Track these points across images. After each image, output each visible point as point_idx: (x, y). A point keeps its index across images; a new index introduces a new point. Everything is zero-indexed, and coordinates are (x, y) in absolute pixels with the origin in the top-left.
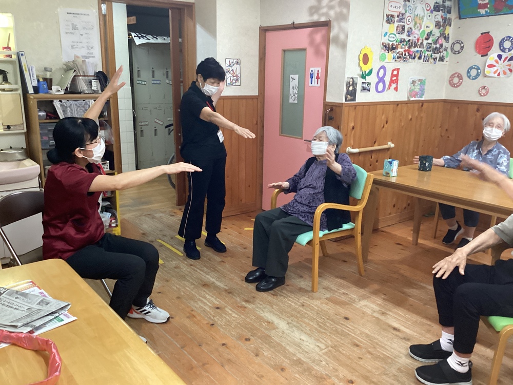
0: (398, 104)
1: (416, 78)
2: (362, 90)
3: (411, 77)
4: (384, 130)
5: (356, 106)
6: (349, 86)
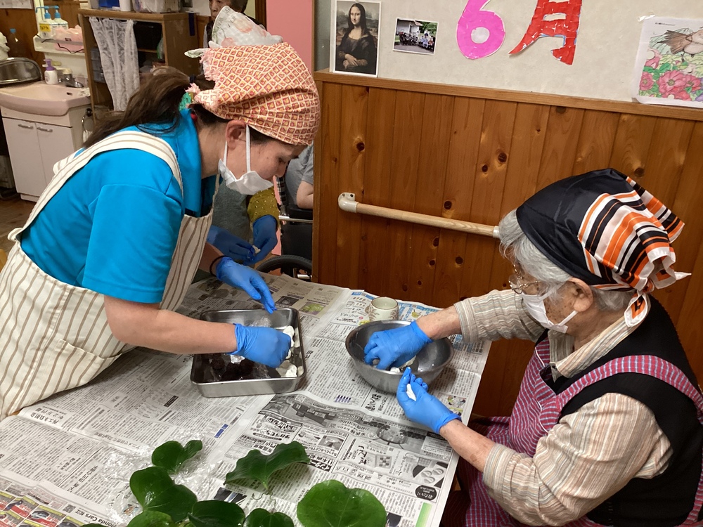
0: (560, 109)
2: (396, 44)
3: (659, 19)
4: (487, 178)
5: (368, 88)
6: (346, 26)
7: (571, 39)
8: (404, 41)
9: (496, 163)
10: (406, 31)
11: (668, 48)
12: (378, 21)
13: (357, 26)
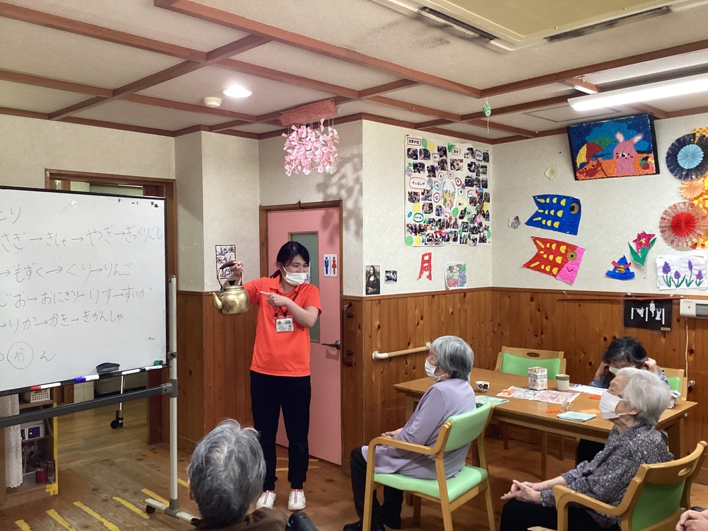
0: (434, 296)
1: (453, 263)
2: (386, 280)
3: (448, 263)
4: (419, 328)
5: (380, 300)
6: (369, 275)
7: (430, 272)
8: (389, 279)
9: (420, 321)
10: (389, 275)
11: (450, 271)
13: (372, 275)
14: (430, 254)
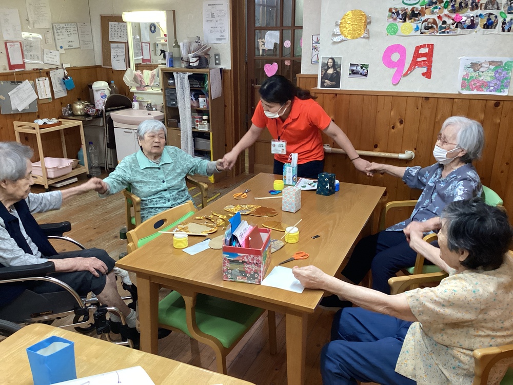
2: (350, 74)
3: (467, 58)
4: (394, 132)
5: (336, 94)
6: (326, 68)
7: (429, 68)
8: (353, 73)
9: (398, 124)
10: (354, 68)
11: (472, 70)
12: (341, 65)
13: (331, 67)
14: (431, 47)
